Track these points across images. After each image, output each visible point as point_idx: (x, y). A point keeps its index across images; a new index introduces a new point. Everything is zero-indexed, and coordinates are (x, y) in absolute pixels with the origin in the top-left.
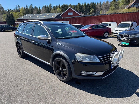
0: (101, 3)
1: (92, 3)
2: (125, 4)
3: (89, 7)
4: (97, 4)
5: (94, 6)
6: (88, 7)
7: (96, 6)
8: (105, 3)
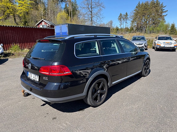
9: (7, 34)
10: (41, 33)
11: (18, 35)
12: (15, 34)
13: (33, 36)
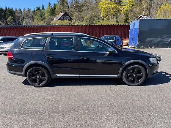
0: (20, 10)
1: (7, 8)
2: (51, 15)
3: (4, 12)
4: (16, 10)
5: (11, 12)
6: (2, 13)
7: (15, 13)
8: (27, 10)
9: (95, 32)
10: (123, 30)
11: (102, 32)
12: (100, 31)
13: (115, 32)
